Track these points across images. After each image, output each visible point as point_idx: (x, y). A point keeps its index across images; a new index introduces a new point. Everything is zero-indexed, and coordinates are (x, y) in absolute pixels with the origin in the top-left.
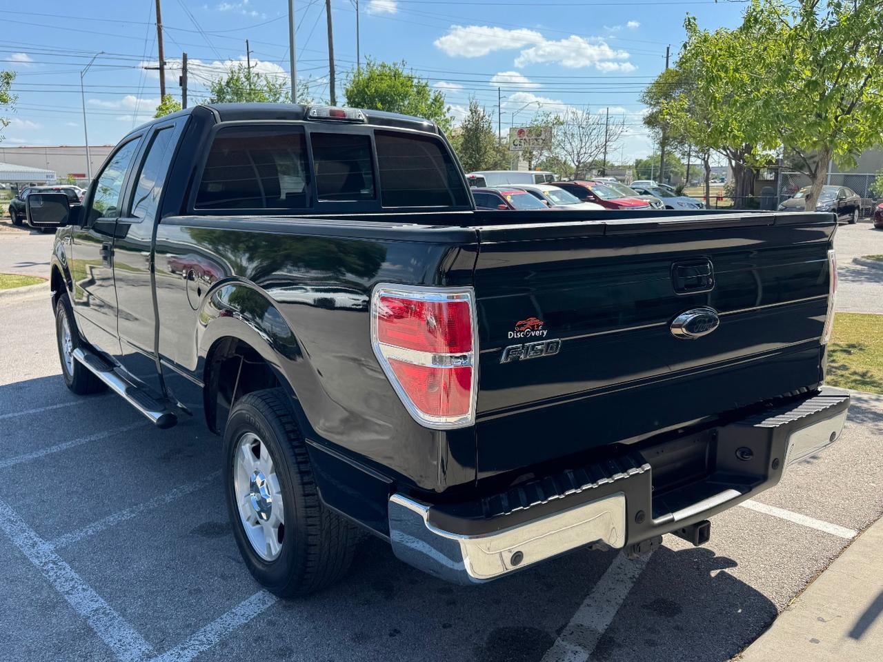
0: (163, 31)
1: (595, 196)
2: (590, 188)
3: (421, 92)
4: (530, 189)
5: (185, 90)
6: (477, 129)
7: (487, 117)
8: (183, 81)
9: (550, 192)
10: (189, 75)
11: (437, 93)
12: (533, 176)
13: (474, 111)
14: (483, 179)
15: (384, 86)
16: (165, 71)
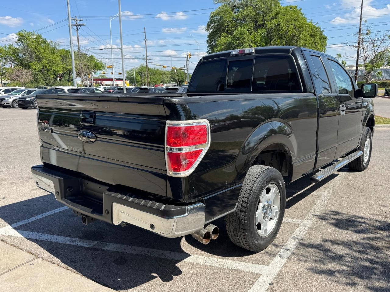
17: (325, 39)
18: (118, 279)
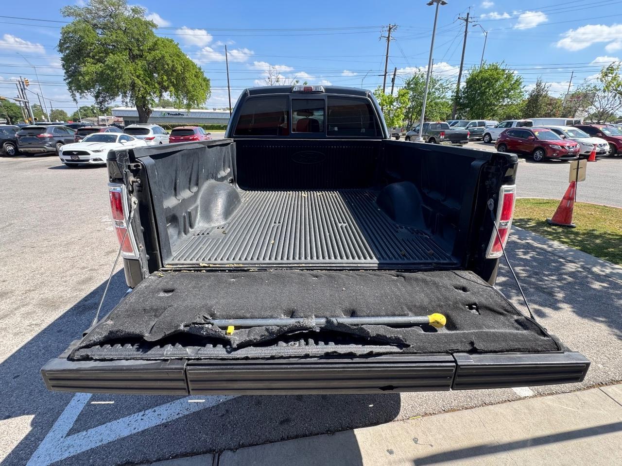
0: (388, 59)
1: (603, 134)
2: (601, 129)
3: (509, 77)
4: (552, 128)
5: (393, 84)
6: (537, 96)
7: (546, 88)
8: (393, 80)
9: (568, 131)
10: (396, 77)
11: (518, 77)
12: (566, 121)
13: (538, 85)
14: (532, 122)
15: (486, 75)
16: (387, 76)
17: (208, 80)
18: (371, 406)
